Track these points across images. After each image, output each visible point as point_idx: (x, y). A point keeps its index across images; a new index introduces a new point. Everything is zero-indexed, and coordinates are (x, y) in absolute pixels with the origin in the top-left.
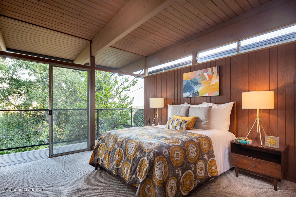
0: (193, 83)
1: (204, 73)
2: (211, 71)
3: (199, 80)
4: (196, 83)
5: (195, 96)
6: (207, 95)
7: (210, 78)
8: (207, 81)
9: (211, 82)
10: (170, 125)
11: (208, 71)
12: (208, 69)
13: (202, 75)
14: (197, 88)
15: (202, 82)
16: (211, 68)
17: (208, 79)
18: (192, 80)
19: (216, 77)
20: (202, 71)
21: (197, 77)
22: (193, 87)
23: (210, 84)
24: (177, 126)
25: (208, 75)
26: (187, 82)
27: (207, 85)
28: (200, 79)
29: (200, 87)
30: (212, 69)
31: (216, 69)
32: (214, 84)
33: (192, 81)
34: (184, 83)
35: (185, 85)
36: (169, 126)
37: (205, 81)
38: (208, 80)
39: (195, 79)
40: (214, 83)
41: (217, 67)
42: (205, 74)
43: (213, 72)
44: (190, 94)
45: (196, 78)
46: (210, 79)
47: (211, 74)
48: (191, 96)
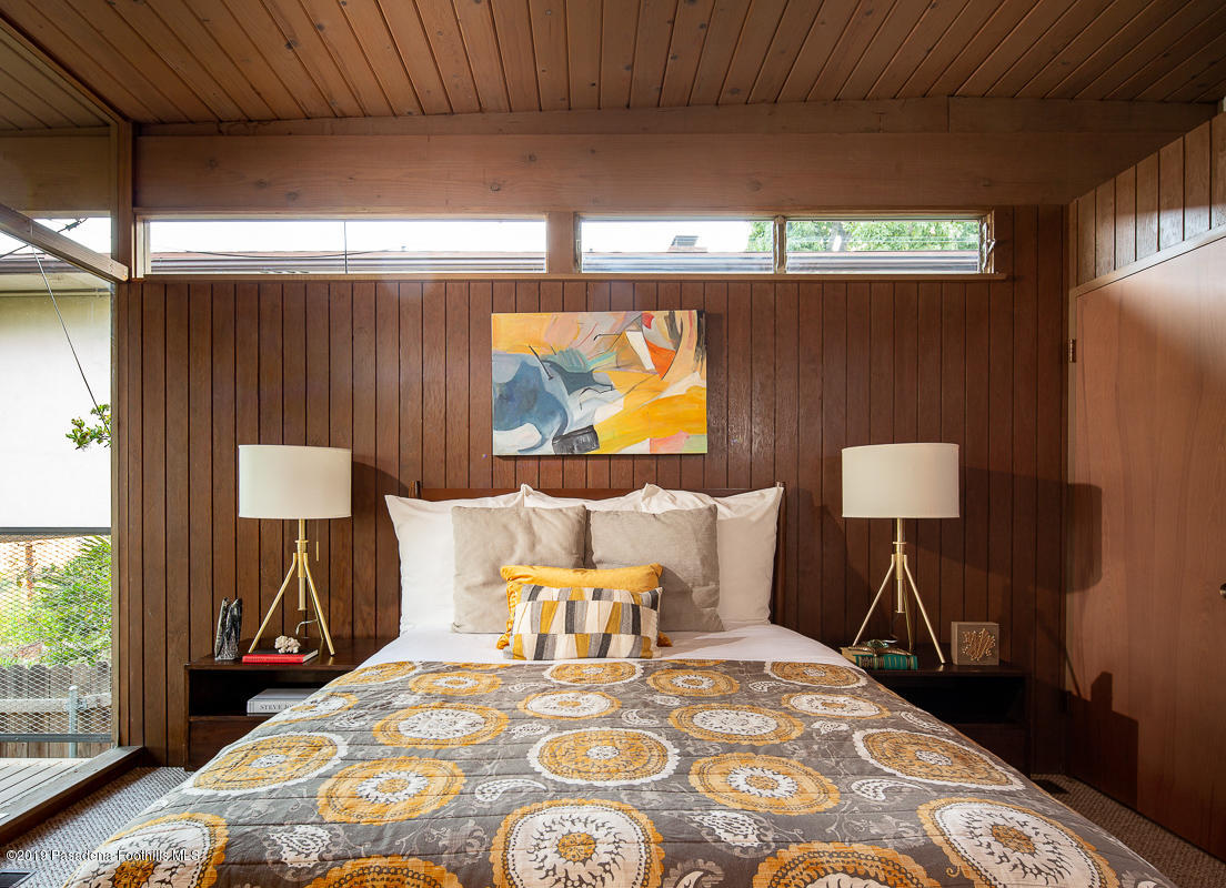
0: (558, 378)
1: (628, 334)
2: (665, 328)
3: (598, 364)
4: (580, 380)
5: (576, 452)
6: (642, 448)
7: (663, 361)
8: (644, 376)
9: (667, 385)
10: (553, 631)
11: (649, 326)
12: (653, 313)
13: (618, 340)
14: (587, 408)
15: (613, 377)
16: (667, 313)
17: (649, 365)
18: (556, 359)
19: (693, 363)
20: (614, 321)
21: (586, 349)
22: (559, 398)
23: (661, 391)
24: (614, 637)
25: (653, 348)
26: (524, 365)
27: (643, 399)
28: (604, 362)
29: (606, 402)
30: (671, 321)
31: (691, 325)
32: (683, 396)
33: (553, 365)
34: (503, 373)
35: (510, 385)
36: (549, 642)
37: (633, 375)
38: (648, 372)
39: (571, 354)
40: (683, 392)
41: (695, 312)
42: (636, 339)
43: (676, 336)
44: (540, 437)
45: (583, 353)
46: (663, 368)
47: (665, 342)
48: (548, 449)
